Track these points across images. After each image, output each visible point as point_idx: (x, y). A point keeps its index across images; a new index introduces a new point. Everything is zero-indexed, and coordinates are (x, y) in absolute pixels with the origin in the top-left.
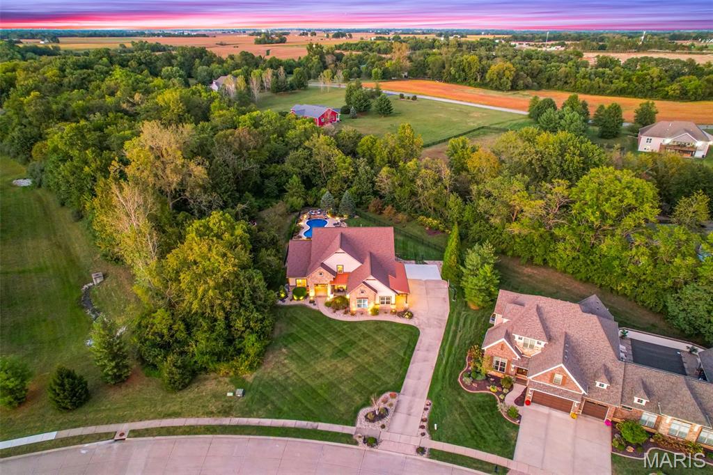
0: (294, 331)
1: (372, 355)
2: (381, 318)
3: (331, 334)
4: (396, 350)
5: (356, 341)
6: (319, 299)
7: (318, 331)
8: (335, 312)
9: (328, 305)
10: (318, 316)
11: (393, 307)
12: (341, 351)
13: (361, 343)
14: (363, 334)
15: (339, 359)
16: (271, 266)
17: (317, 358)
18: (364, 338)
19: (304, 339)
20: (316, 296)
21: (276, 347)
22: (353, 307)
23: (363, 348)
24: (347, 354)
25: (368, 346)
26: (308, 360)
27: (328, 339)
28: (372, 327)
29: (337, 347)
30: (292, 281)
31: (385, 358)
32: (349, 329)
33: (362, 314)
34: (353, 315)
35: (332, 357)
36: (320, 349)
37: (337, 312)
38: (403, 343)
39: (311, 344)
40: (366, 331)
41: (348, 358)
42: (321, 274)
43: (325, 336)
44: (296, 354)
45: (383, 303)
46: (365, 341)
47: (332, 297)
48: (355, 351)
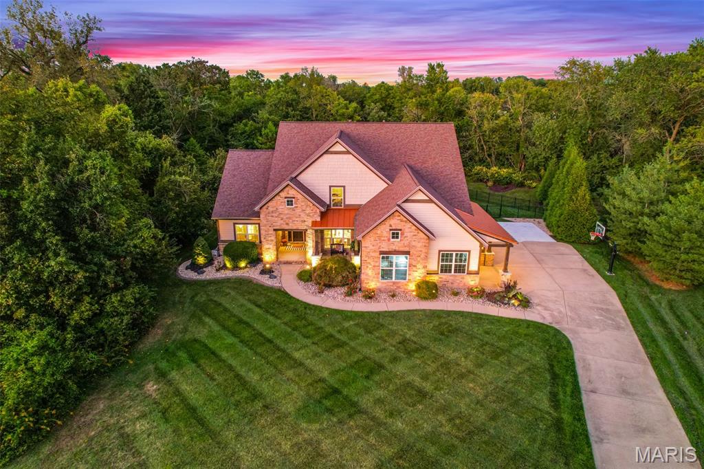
0: (201, 333)
1: (444, 409)
2: (445, 304)
3: (308, 342)
4: (522, 393)
5: (385, 362)
6: (284, 268)
7: (269, 334)
8: (321, 292)
9: (305, 277)
10: (279, 301)
11: (472, 281)
12: (336, 391)
13: (400, 369)
14: (403, 342)
15: (327, 421)
16: (179, 195)
17: (252, 418)
18: (409, 354)
19: (224, 355)
20: (278, 261)
21: (131, 378)
22: (371, 280)
23: (409, 384)
24: (354, 404)
25: (425, 377)
26: (217, 423)
27: (297, 355)
28: (429, 326)
29: (322, 380)
30: (226, 230)
31: (493, 418)
32: (362, 331)
33: (393, 296)
34: (370, 296)
35: (304, 412)
36: (265, 387)
37: (328, 292)
38: (532, 369)
39: (242, 372)
40: (409, 334)
41: (360, 420)
42: (290, 203)
43: (289, 347)
44: (184, 400)
45: (445, 269)
46: (410, 363)
47: (315, 261)
48: (381, 393)
